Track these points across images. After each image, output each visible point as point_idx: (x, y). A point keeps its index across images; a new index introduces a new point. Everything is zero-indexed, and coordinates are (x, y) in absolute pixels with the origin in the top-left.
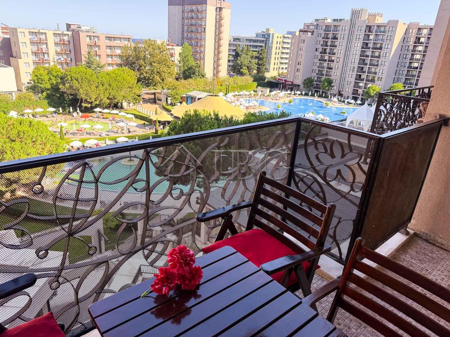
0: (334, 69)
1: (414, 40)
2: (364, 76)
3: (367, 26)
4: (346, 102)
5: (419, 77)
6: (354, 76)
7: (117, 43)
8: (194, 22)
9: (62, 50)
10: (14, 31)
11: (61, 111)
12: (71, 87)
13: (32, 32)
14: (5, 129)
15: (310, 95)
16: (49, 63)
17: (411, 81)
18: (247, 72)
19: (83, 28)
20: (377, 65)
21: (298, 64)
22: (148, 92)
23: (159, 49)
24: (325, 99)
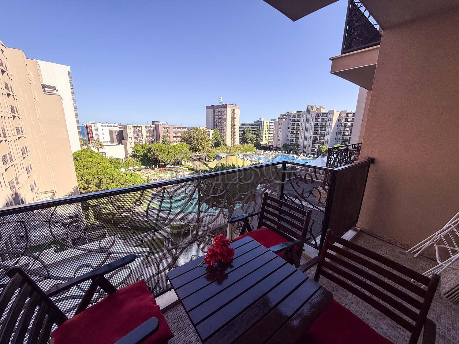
0: (299, 138)
1: (345, 120)
2: (317, 141)
3: (316, 114)
4: (308, 156)
5: (350, 140)
6: (312, 142)
7: (179, 130)
8: (220, 117)
9: (150, 135)
10: (125, 127)
11: (148, 168)
12: (154, 154)
13: (134, 127)
14: (118, 178)
15: (287, 153)
16: (143, 142)
17: (345, 143)
18: (250, 142)
19: (161, 123)
20: (324, 135)
21: (279, 136)
22: (195, 155)
23: (201, 132)
24: (296, 155)
